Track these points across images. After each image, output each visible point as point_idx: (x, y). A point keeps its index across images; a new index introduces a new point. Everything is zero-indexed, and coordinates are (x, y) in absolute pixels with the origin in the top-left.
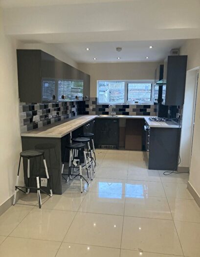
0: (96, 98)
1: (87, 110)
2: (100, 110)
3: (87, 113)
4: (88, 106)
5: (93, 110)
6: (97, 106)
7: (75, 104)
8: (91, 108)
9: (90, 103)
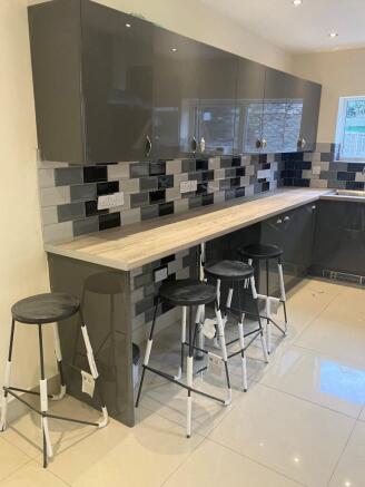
0: (333, 146)
1: (306, 174)
2: (340, 176)
3: (305, 184)
4: (308, 166)
5: (323, 175)
6: (333, 165)
7: (270, 160)
8: (317, 169)
9: (316, 157)
